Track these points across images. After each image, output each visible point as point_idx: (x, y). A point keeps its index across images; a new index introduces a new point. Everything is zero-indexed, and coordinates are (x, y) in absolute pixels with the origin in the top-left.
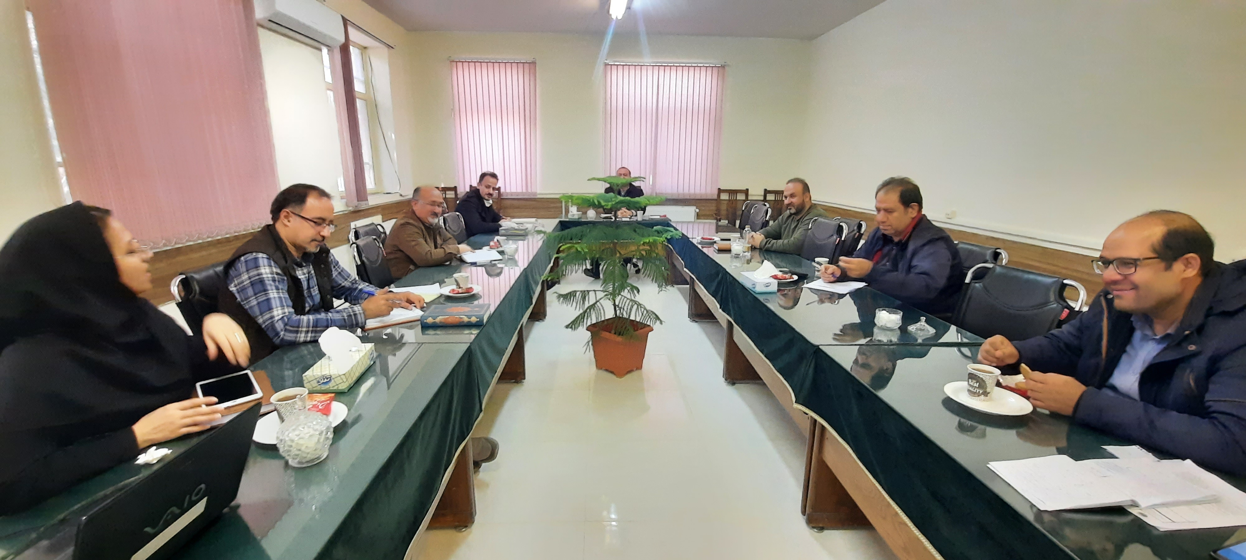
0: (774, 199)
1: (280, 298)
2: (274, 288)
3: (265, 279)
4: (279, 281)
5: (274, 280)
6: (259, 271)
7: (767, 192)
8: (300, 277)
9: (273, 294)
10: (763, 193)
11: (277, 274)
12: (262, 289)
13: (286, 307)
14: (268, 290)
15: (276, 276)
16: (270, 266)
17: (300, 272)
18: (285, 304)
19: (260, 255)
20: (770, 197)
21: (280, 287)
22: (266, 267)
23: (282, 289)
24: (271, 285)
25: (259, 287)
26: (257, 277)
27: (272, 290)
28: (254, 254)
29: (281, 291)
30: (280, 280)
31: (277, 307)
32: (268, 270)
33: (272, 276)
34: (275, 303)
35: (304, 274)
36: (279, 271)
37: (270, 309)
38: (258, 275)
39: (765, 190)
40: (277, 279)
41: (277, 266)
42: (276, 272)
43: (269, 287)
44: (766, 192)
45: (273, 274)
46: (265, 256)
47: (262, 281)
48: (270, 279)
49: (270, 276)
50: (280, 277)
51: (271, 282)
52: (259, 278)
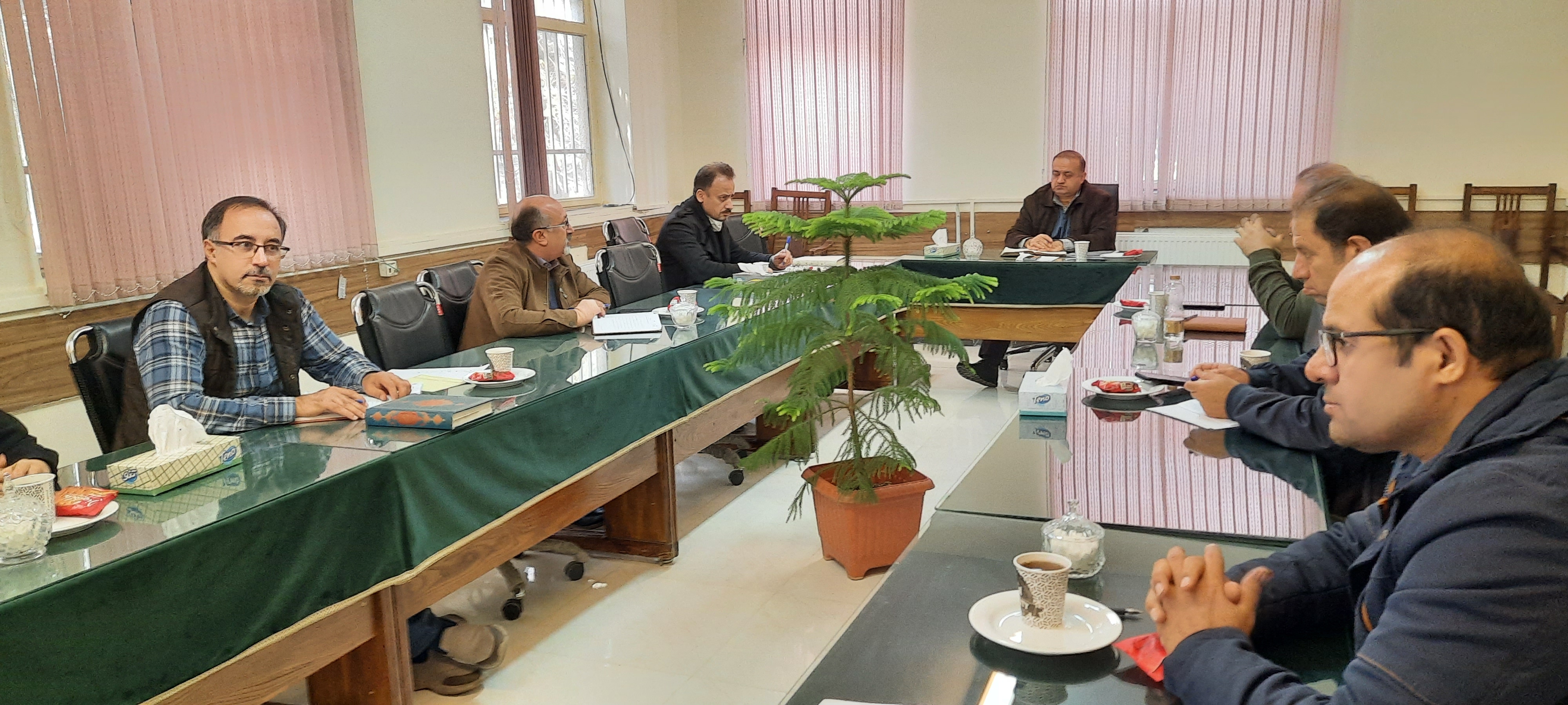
0: (1495, 209)
1: (185, 367)
2: (180, 352)
3: (171, 339)
4: (190, 344)
5: (183, 342)
6: (165, 327)
7: (1473, 191)
8: (237, 341)
9: (176, 361)
10: (1461, 196)
11: (191, 333)
12: (163, 352)
13: (189, 382)
14: (170, 354)
15: (187, 336)
16: (183, 321)
17: (241, 334)
18: (189, 378)
19: (174, 304)
20: (1484, 204)
21: (189, 352)
22: (175, 323)
23: (192, 356)
24: (176, 347)
25: (160, 349)
26: (161, 335)
27: (177, 354)
28: (167, 302)
29: (188, 358)
30: (193, 342)
31: (176, 380)
32: (177, 326)
33: (182, 335)
34: (176, 373)
35: (247, 337)
36: (194, 330)
37: (167, 381)
38: (163, 331)
39: (1468, 186)
40: (187, 340)
41: (193, 322)
42: (189, 331)
43: (173, 350)
44: (1470, 191)
45: (184, 333)
46: (180, 306)
47: (165, 341)
48: (178, 339)
49: (178, 335)
50: (192, 337)
51: (178, 344)
52: (164, 337)
